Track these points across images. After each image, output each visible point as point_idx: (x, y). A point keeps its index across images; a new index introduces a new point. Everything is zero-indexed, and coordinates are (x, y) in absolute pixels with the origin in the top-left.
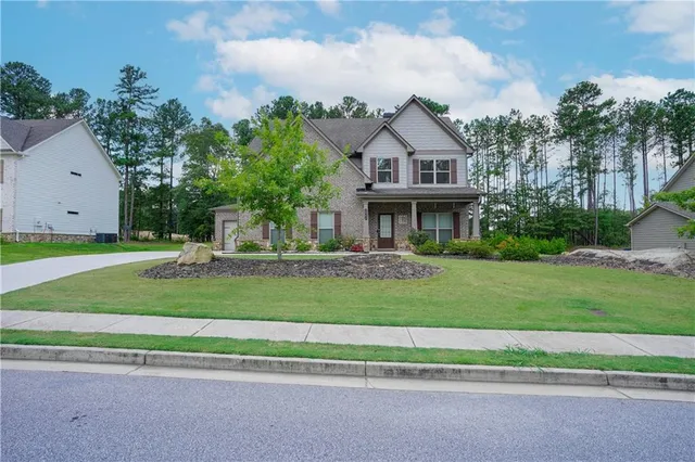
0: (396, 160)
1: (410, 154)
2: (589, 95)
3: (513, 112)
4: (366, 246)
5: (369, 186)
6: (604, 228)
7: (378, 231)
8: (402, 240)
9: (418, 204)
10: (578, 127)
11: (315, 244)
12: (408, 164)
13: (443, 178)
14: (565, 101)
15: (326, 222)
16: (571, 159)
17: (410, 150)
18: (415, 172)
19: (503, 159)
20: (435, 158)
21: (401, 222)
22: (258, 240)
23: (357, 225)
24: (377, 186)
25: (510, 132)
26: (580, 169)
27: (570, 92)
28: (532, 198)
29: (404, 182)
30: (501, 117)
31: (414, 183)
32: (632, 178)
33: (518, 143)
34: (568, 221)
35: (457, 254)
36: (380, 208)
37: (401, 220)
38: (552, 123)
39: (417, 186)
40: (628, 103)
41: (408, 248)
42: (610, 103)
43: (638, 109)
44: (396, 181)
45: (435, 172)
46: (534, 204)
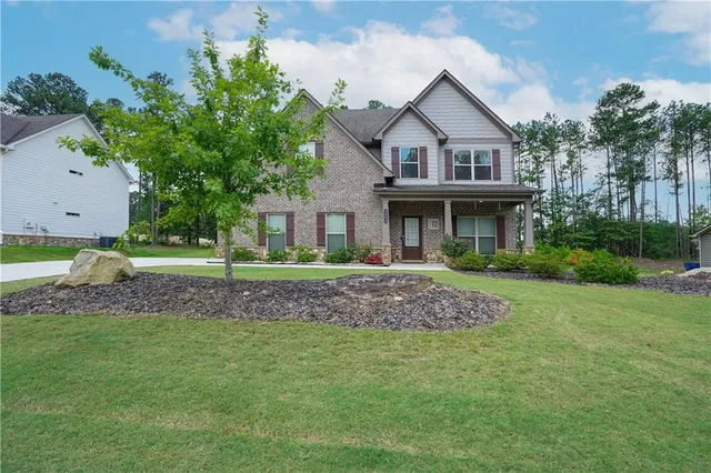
0: (424, 150)
1: (442, 142)
2: (629, 98)
3: (548, 116)
4: (386, 255)
5: (390, 181)
6: (649, 239)
7: (403, 239)
8: (432, 250)
9: (453, 205)
10: (617, 133)
11: (322, 253)
12: (439, 155)
13: (483, 173)
14: (603, 105)
15: (336, 226)
16: (609, 166)
17: (441, 136)
18: (448, 165)
19: (537, 166)
20: (472, 149)
21: (431, 227)
22: (252, 247)
23: (375, 230)
24: (400, 182)
25: (543, 138)
26: (619, 176)
27: (609, 94)
28: (569, 206)
29: (434, 177)
30: (534, 122)
31: (447, 179)
32: (677, 186)
33: (553, 150)
34: (611, 232)
35: (507, 270)
36: (405, 209)
37: (431, 225)
38: (588, 128)
39: (451, 182)
40: (674, 107)
41: (440, 260)
42: (654, 106)
43: (684, 113)
44: (425, 176)
45: (473, 165)
46: (570, 213)
